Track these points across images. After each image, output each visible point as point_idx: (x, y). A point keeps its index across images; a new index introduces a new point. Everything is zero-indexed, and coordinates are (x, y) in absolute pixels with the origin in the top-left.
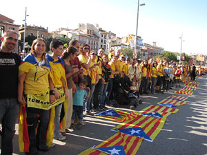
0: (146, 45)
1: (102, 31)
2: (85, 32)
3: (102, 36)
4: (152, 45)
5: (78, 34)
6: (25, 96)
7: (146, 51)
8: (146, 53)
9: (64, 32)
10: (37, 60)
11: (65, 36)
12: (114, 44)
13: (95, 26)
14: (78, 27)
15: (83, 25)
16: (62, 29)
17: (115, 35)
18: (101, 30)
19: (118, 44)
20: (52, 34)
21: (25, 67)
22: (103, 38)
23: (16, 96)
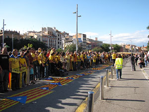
0: (90, 40)
1: (59, 32)
2: (46, 33)
3: (59, 36)
4: (95, 39)
5: (41, 35)
6: (11, 69)
7: (90, 44)
8: (90, 46)
9: (32, 34)
10: (15, 57)
11: (32, 37)
12: (67, 40)
13: (53, 28)
14: (41, 30)
15: (45, 28)
16: (30, 32)
17: (68, 34)
18: (57, 31)
19: (70, 40)
20: (23, 36)
21: (10, 59)
22: (59, 37)
23: (9, 69)
